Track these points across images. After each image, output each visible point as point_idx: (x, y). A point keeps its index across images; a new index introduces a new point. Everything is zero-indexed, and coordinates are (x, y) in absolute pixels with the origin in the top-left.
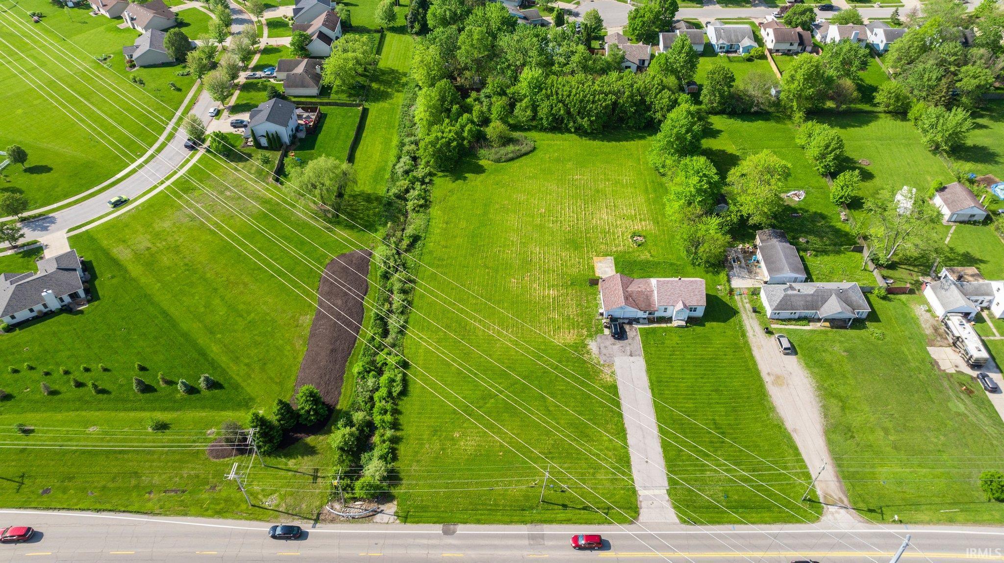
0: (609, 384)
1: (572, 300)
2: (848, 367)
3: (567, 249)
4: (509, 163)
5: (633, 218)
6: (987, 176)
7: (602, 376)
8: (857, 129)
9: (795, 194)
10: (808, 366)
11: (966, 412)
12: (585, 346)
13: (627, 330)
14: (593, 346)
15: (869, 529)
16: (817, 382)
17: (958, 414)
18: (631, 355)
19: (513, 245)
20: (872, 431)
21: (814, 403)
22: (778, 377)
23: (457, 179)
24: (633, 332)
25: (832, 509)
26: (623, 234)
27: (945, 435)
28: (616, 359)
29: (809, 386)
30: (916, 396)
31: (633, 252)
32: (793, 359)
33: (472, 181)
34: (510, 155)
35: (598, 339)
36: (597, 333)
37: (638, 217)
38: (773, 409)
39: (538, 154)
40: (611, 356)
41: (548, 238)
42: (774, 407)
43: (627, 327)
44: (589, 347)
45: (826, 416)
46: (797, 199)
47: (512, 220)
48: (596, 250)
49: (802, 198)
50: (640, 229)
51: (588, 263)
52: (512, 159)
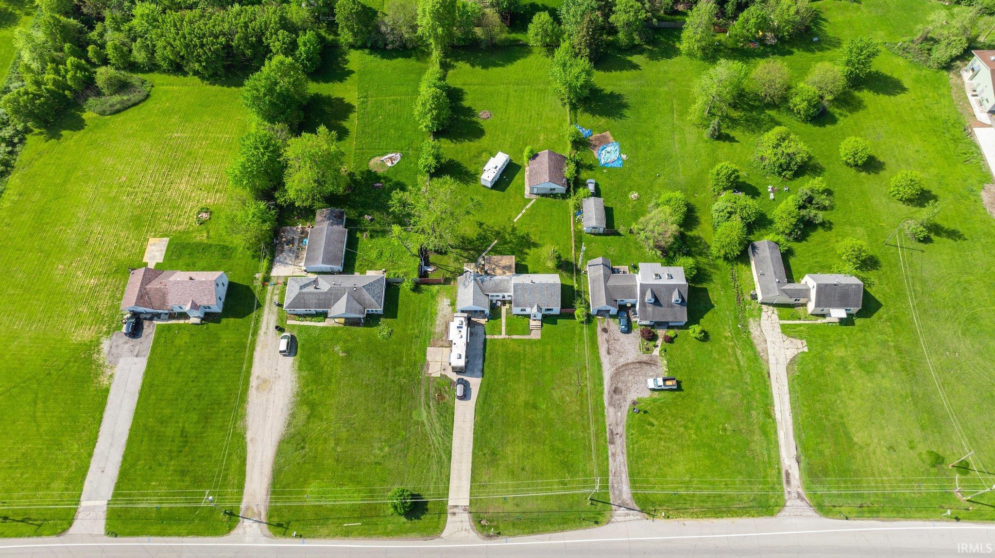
0: (105, 387)
1: (108, 290)
2: (338, 369)
3: (129, 229)
4: (114, 116)
5: (209, 189)
6: (604, 134)
7: (101, 378)
8: (499, 69)
9: (391, 158)
10: (300, 369)
11: (425, 421)
12: (98, 343)
13: (145, 327)
14: (105, 344)
15: (270, 543)
16: (300, 387)
17: (417, 423)
18: (137, 356)
19: (77, 222)
20: (325, 441)
21: (285, 410)
22: (265, 381)
23: (50, 138)
24: (150, 330)
25: (247, 522)
26: (191, 210)
27: (390, 447)
28: (122, 361)
29: (289, 391)
30: (387, 403)
31: (192, 232)
32: (290, 360)
33: (67, 140)
34: (118, 106)
35: (114, 337)
36: (114, 331)
37: (216, 187)
38: (243, 417)
39: (149, 103)
40: (118, 356)
41: (115, 213)
42: (245, 415)
43: (146, 324)
44: (102, 346)
45: (289, 425)
46: (389, 164)
47: (89, 190)
48: (156, 230)
49: (395, 162)
50: (211, 204)
51: (142, 246)
52: (118, 111)
